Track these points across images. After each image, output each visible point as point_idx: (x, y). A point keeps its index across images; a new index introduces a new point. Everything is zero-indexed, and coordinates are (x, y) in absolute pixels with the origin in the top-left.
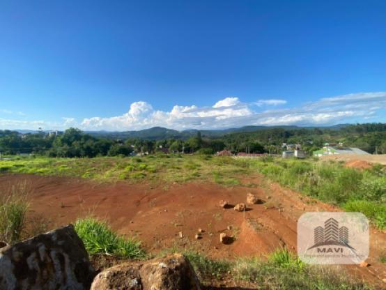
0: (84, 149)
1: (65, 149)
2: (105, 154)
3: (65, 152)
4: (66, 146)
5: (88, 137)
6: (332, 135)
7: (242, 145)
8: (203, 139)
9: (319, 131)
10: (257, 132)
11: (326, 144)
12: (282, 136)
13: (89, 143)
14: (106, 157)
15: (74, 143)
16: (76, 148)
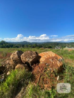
2: (12, 47)
3: (1, 47)
4: (1, 45)
5: (7, 43)
7: (47, 46)
9: (65, 43)
11: (67, 47)
13: (7, 45)
14: (12, 48)
15: (3, 44)
16: (4, 46)
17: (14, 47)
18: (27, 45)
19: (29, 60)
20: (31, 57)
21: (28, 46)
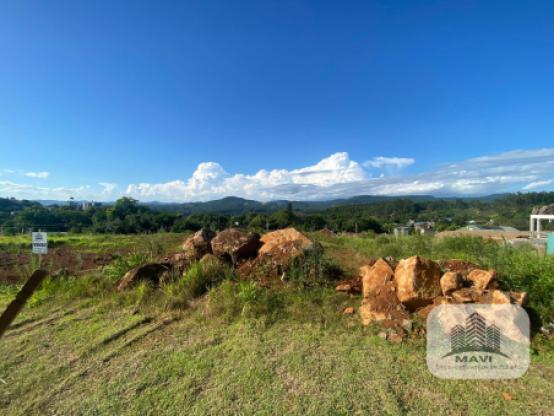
0: (141, 224)
1: (115, 225)
2: (168, 231)
3: (116, 227)
4: (118, 220)
5: (144, 208)
6: (481, 209)
7: (351, 222)
8: (295, 213)
10: (374, 204)
11: (472, 222)
12: (409, 211)
13: (146, 216)
14: (170, 233)
15: (127, 216)
16: (131, 223)
17: (176, 230)
18: (244, 218)
19: (229, 250)
20: (237, 242)
21: (247, 224)
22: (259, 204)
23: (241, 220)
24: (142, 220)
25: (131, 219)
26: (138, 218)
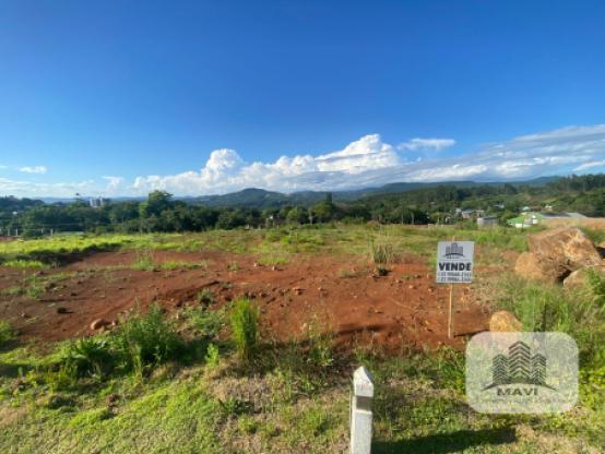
0: (181, 221)
2: (213, 228)
3: (153, 225)
4: (153, 217)
5: (181, 203)
7: (395, 212)
8: (337, 204)
9: (511, 188)
10: (412, 192)
11: (526, 208)
12: (452, 198)
13: (187, 212)
15: (164, 212)
16: (169, 220)
17: (222, 227)
18: (278, 212)
21: (284, 218)
22: (282, 195)
23: (275, 214)
24: (182, 217)
25: (168, 216)
26: (177, 214)
